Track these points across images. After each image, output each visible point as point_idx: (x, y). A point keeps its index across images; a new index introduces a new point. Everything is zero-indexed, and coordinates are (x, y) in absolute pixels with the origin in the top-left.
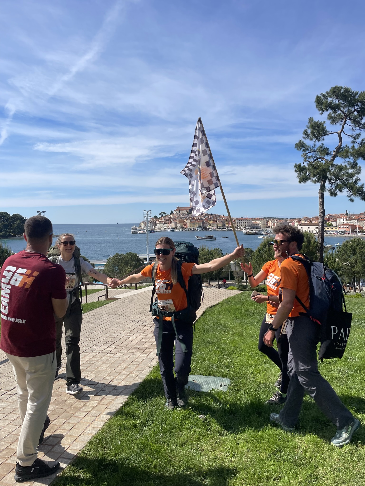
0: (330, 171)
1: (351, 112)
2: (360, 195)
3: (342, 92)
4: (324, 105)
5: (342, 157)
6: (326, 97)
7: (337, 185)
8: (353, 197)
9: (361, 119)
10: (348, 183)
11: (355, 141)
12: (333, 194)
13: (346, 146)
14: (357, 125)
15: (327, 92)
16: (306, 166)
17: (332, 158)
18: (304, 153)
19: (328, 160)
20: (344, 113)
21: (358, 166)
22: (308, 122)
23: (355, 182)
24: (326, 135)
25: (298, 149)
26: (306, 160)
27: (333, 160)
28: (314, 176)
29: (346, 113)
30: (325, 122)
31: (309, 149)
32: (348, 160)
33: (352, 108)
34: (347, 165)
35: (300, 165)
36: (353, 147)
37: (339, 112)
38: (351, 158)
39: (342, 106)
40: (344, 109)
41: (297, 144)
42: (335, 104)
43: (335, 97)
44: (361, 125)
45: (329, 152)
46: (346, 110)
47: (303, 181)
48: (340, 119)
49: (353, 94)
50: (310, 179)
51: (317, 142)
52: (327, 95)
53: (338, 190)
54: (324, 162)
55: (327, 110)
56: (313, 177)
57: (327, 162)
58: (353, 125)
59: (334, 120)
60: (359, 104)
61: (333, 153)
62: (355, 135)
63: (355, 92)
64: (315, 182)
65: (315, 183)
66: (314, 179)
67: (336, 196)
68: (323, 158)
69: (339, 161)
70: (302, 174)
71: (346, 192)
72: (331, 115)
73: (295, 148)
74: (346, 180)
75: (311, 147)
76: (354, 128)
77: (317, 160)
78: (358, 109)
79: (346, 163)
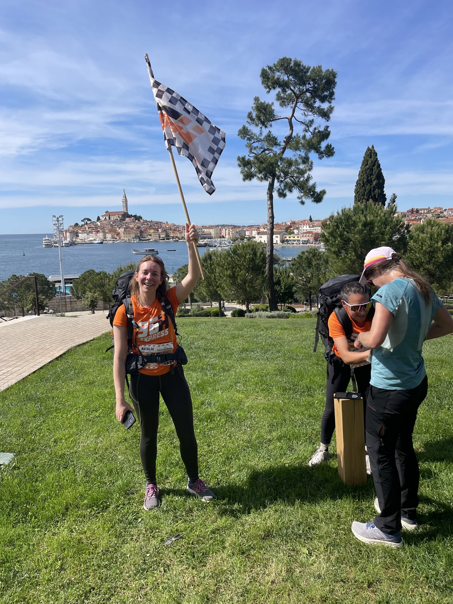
0: (279, 166)
1: (303, 93)
2: (312, 196)
3: (291, 65)
4: (270, 81)
5: (292, 149)
6: (274, 70)
7: (286, 183)
8: (304, 199)
9: (315, 102)
10: (298, 181)
11: (307, 129)
12: (282, 195)
13: (297, 135)
14: (310, 109)
15: (274, 65)
16: (252, 159)
17: (282, 150)
18: (249, 142)
19: (276, 152)
20: (295, 93)
21: (310, 160)
22: (253, 102)
23: (306, 180)
24: (274, 120)
25: (242, 138)
26: (251, 152)
27: (283, 152)
28: (260, 172)
29: (297, 93)
30: (273, 103)
31: (255, 138)
32: (298, 152)
33: (303, 87)
34: (297, 159)
35: (243, 158)
36: (304, 137)
37: (289, 92)
38: (302, 150)
39: (291, 84)
40: (295, 88)
41: (240, 130)
42: (283, 80)
43: (283, 71)
44: (314, 109)
45: (278, 142)
46: (296, 90)
47: (248, 178)
48: (290, 101)
49: (304, 68)
50: (255, 175)
51: (263, 128)
52: (274, 68)
53: (287, 190)
54: (272, 154)
55: (274, 88)
56: (259, 174)
57: (275, 155)
58: (305, 109)
59: (283, 102)
60: (311, 82)
61: (283, 144)
62: (307, 122)
63: (306, 67)
64: (261, 179)
65: (261, 181)
66: (260, 176)
67: (286, 198)
68: (271, 150)
69: (289, 154)
70: (246, 169)
71: (296, 192)
72: (280, 94)
73: (239, 135)
74: (296, 177)
75: (258, 135)
76: (306, 113)
77: (264, 151)
78: (310, 89)
79: (297, 157)
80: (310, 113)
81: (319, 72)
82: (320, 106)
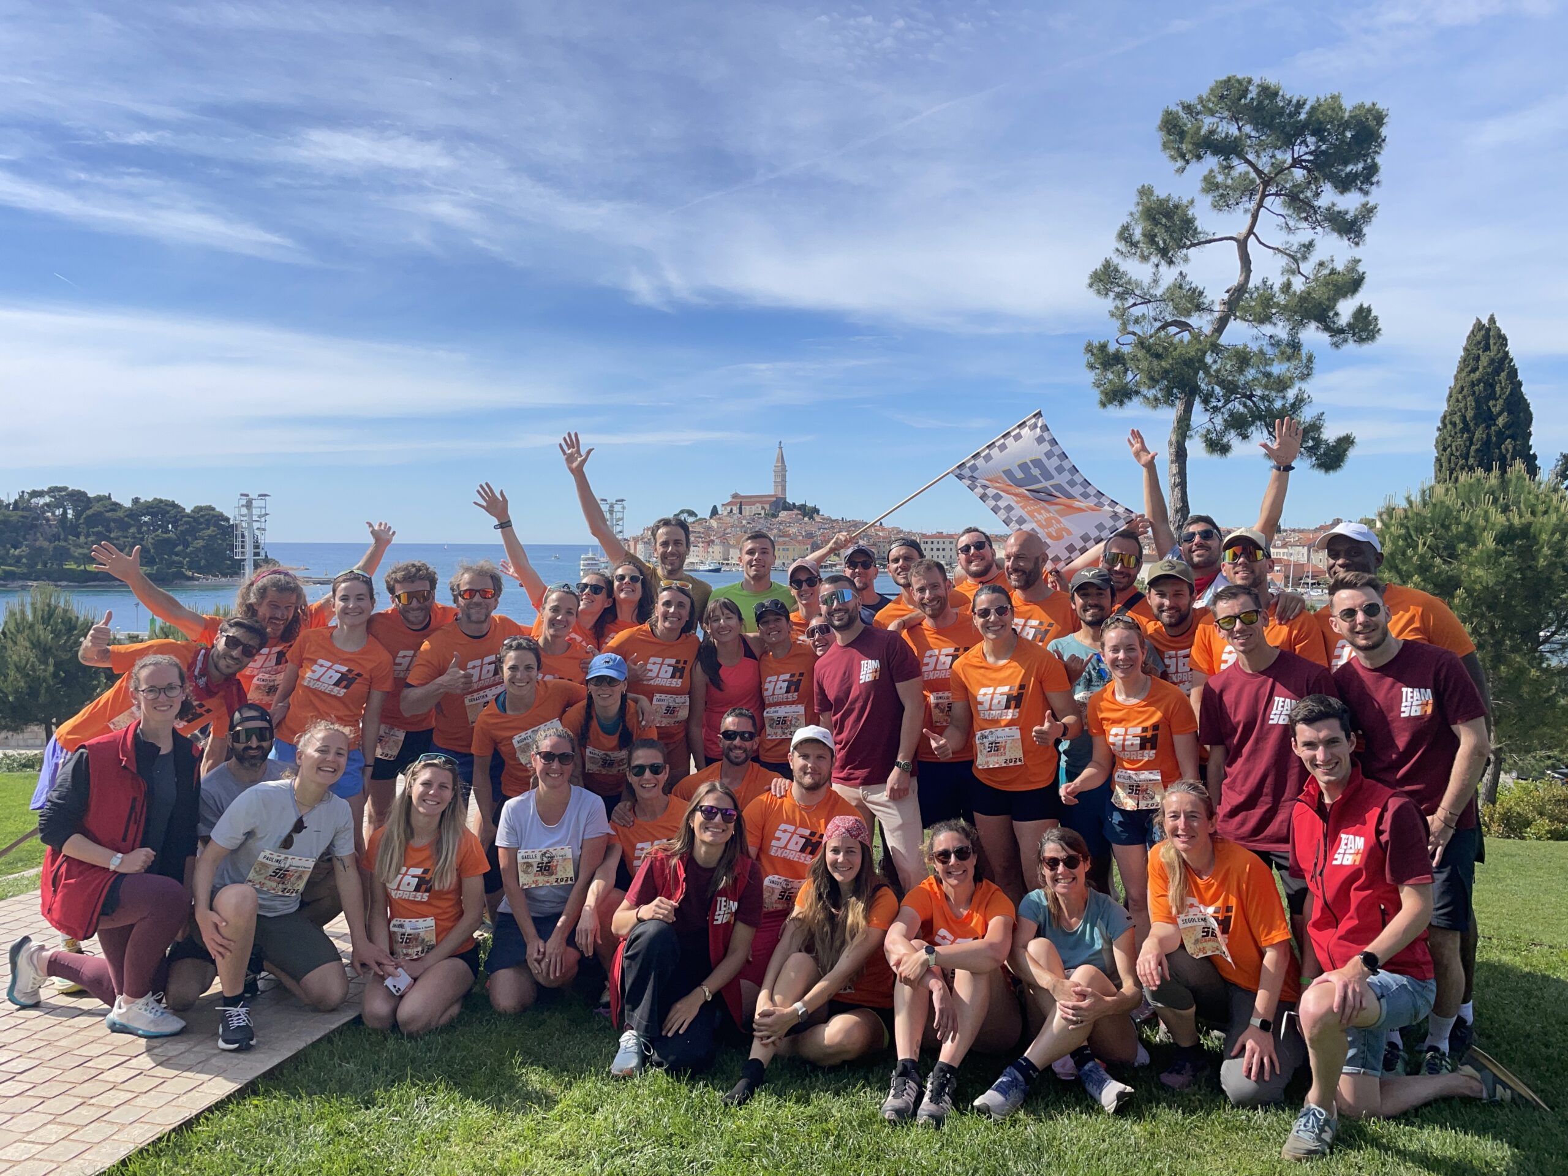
0: (1206, 368)
3: (1249, 96)
4: (1188, 139)
5: (1247, 321)
6: (1198, 113)
7: (1232, 415)
9: (1317, 195)
10: (1268, 409)
11: (1294, 266)
12: (1217, 446)
13: (1264, 282)
14: (1304, 215)
15: (1201, 99)
16: (1126, 349)
17: (1216, 325)
18: (1120, 305)
19: (1200, 328)
20: (1259, 172)
22: (1135, 198)
23: (1293, 405)
24: (1194, 245)
25: (1099, 292)
26: (1124, 330)
27: (1220, 331)
28: (1153, 381)
29: (1266, 171)
31: (1138, 292)
33: (1285, 151)
34: (1265, 348)
35: (1103, 347)
36: (1287, 287)
38: (1281, 324)
39: (1249, 146)
40: (1258, 156)
41: (1095, 273)
42: (1227, 136)
43: (1226, 114)
44: (1315, 212)
45: (1207, 301)
46: (1263, 162)
47: (1115, 400)
48: (1244, 192)
49: (1288, 105)
50: (1137, 393)
51: (1164, 267)
52: (1199, 107)
53: (1233, 434)
54: (1186, 336)
55: (1199, 157)
56: (1149, 388)
57: (1196, 337)
58: (1290, 212)
59: (1222, 196)
60: (1311, 140)
61: (1220, 308)
62: (1294, 248)
63: (1294, 101)
64: (1155, 403)
65: (1155, 407)
66: (1151, 393)
67: (1229, 455)
68: (1186, 324)
70: (1110, 376)
72: (1214, 177)
73: (1091, 286)
74: (1262, 398)
75: (1145, 284)
76: (1291, 223)
77: (1163, 327)
78: (1307, 157)
79: (1265, 342)
80: (1305, 225)
81: (1333, 110)
82: (1334, 205)
